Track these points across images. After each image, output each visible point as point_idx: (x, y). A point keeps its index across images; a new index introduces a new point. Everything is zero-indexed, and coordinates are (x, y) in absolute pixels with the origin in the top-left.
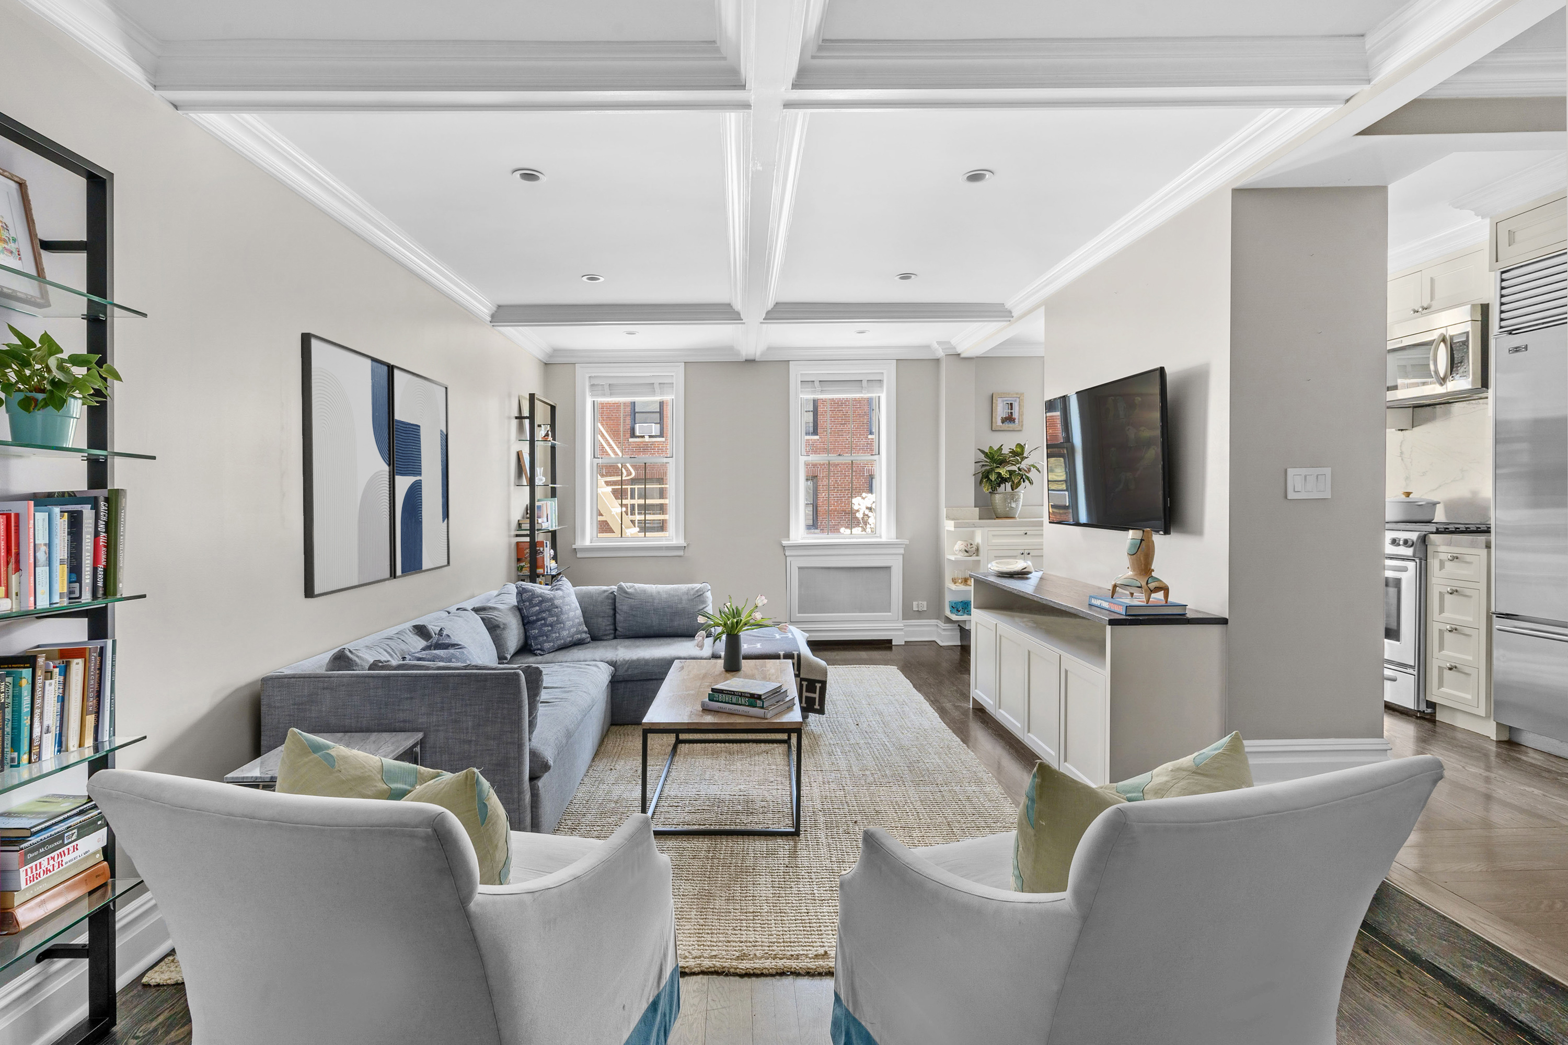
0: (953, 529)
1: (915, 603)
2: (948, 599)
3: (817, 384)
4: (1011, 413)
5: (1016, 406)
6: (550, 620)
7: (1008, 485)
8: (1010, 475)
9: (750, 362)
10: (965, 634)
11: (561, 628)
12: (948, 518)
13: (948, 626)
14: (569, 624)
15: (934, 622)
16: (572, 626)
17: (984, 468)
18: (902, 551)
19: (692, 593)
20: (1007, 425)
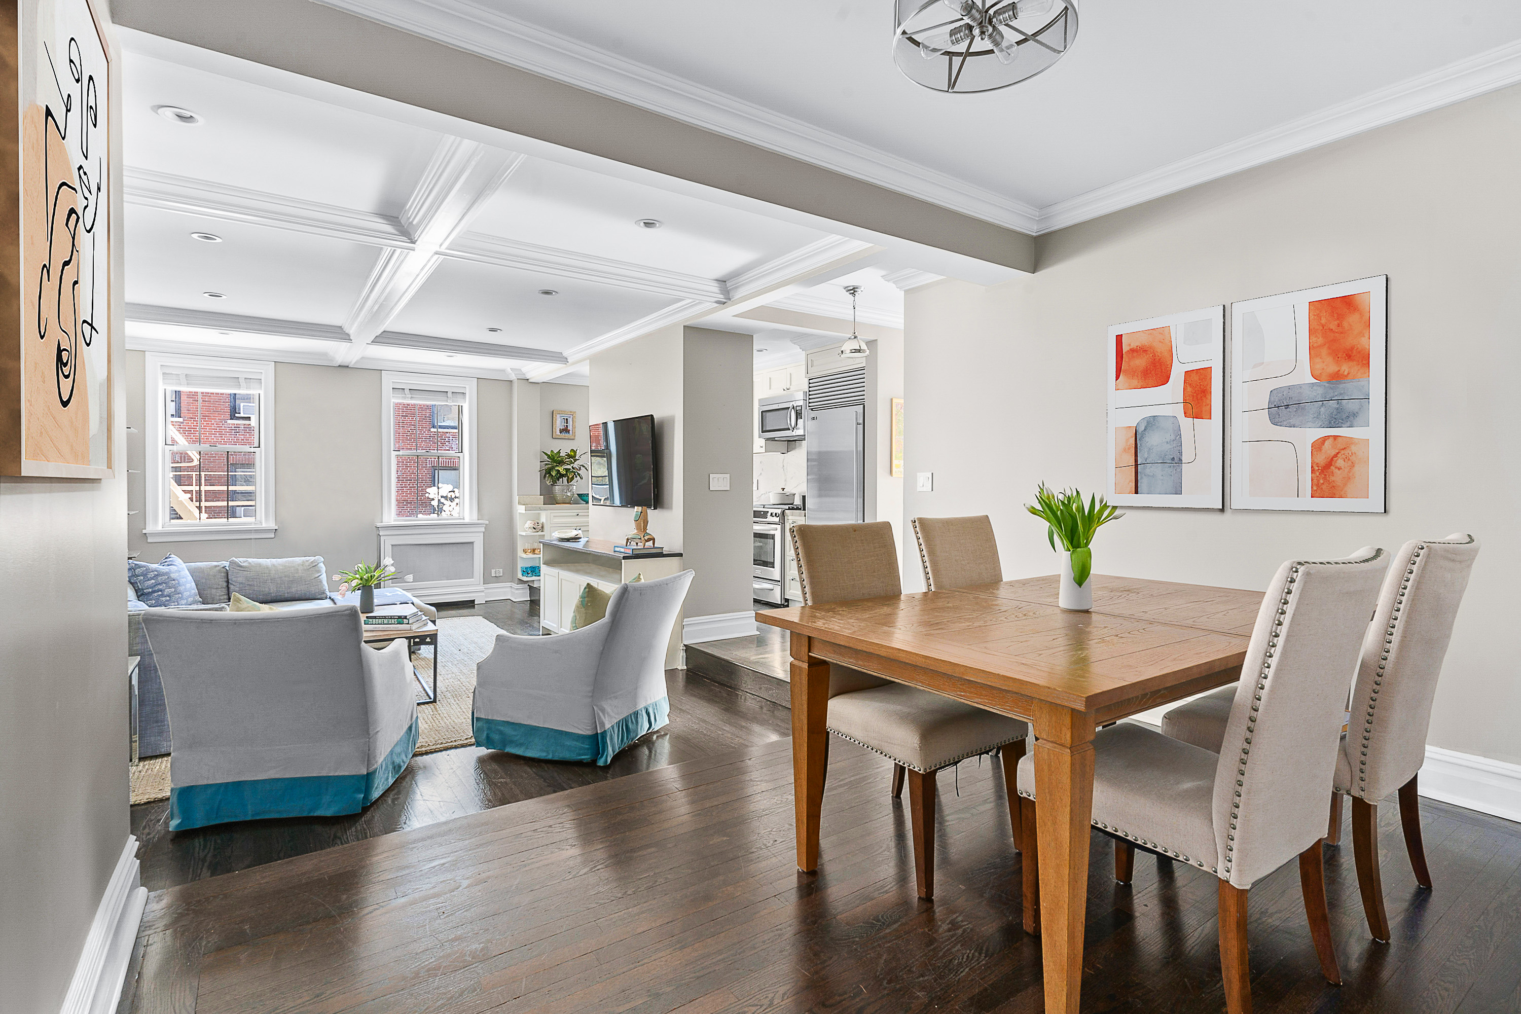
0: (524, 512)
1: (493, 571)
2: (520, 565)
3: (407, 391)
4: (567, 426)
5: (570, 420)
6: (167, 591)
7: (565, 479)
8: (566, 472)
9: (344, 367)
10: (534, 591)
11: (179, 598)
12: (519, 503)
13: (520, 586)
14: (186, 594)
15: (509, 584)
16: (190, 596)
17: (547, 466)
18: (483, 530)
19: (307, 564)
20: (564, 435)
